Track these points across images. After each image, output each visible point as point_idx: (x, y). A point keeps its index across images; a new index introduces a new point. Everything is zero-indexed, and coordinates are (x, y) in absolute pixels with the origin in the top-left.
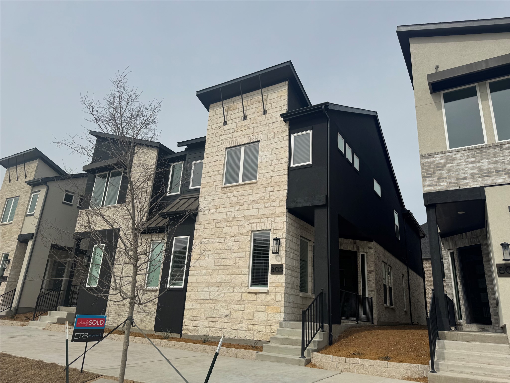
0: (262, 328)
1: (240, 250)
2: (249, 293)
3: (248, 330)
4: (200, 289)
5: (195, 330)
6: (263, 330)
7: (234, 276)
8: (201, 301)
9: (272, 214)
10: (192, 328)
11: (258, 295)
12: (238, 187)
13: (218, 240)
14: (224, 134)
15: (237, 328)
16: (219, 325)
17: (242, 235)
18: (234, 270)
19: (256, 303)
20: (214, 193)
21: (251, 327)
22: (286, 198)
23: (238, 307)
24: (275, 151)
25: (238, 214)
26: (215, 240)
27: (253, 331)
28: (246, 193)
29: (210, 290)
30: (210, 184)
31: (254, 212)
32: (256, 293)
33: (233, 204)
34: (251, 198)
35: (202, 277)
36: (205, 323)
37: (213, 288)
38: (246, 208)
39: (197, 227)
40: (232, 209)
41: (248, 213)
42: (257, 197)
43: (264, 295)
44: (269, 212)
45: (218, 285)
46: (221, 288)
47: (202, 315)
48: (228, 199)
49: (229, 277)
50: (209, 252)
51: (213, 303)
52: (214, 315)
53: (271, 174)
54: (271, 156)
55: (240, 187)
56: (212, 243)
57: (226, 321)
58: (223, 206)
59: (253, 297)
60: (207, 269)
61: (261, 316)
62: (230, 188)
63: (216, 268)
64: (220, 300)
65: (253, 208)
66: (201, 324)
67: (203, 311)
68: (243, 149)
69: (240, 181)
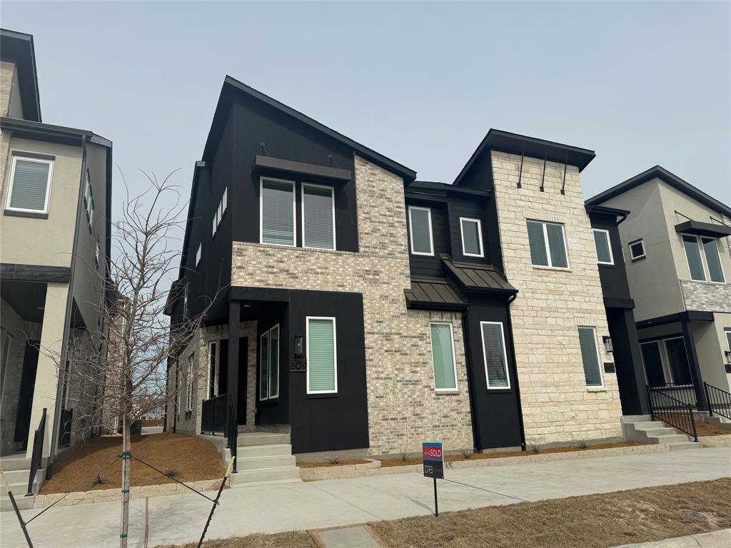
0: (607, 426)
1: (571, 346)
2: (589, 392)
3: (596, 429)
4: (537, 390)
5: (541, 438)
6: (609, 427)
7: (571, 375)
8: (541, 404)
9: (593, 310)
10: (537, 436)
11: (598, 394)
12: (552, 272)
13: (543, 332)
14: (520, 200)
15: (585, 429)
16: (568, 429)
17: (569, 329)
18: (570, 368)
19: (597, 402)
20: (524, 272)
21: (598, 426)
22: (602, 296)
23: (582, 407)
24: (582, 242)
25: (560, 304)
26: (540, 332)
27: (600, 429)
28: (564, 281)
29: (549, 391)
30: (516, 259)
31: (576, 305)
32: (596, 392)
33: (551, 292)
34: (571, 288)
35: (535, 375)
36: (553, 429)
37: (552, 388)
38: (566, 299)
39: (512, 312)
40: (551, 297)
41: (571, 305)
42: (575, 288)
43: (604, 393)
44: (590, 308)
45: (556, 385)
46: (560, 388)
47: (546, 420)
48: (544, 284)
49: (567, 376)
50: (537, 346)
51: (555, 406)
52: (559, 419)
53: (584, 266)
54: (580, 246)
55: (554, 272)
56: (538, 335)
57: (573, 423)
58: (539, 291)
59: (593, 396)
60: (538, 366)
61: (604, 414)
62: (544, 271)
63: (549, 365)
64: (562, 402)
65: (573, 301)
66: (546, 430)
67: (546, 415)
68: (544, 226)
69: (550, 266)
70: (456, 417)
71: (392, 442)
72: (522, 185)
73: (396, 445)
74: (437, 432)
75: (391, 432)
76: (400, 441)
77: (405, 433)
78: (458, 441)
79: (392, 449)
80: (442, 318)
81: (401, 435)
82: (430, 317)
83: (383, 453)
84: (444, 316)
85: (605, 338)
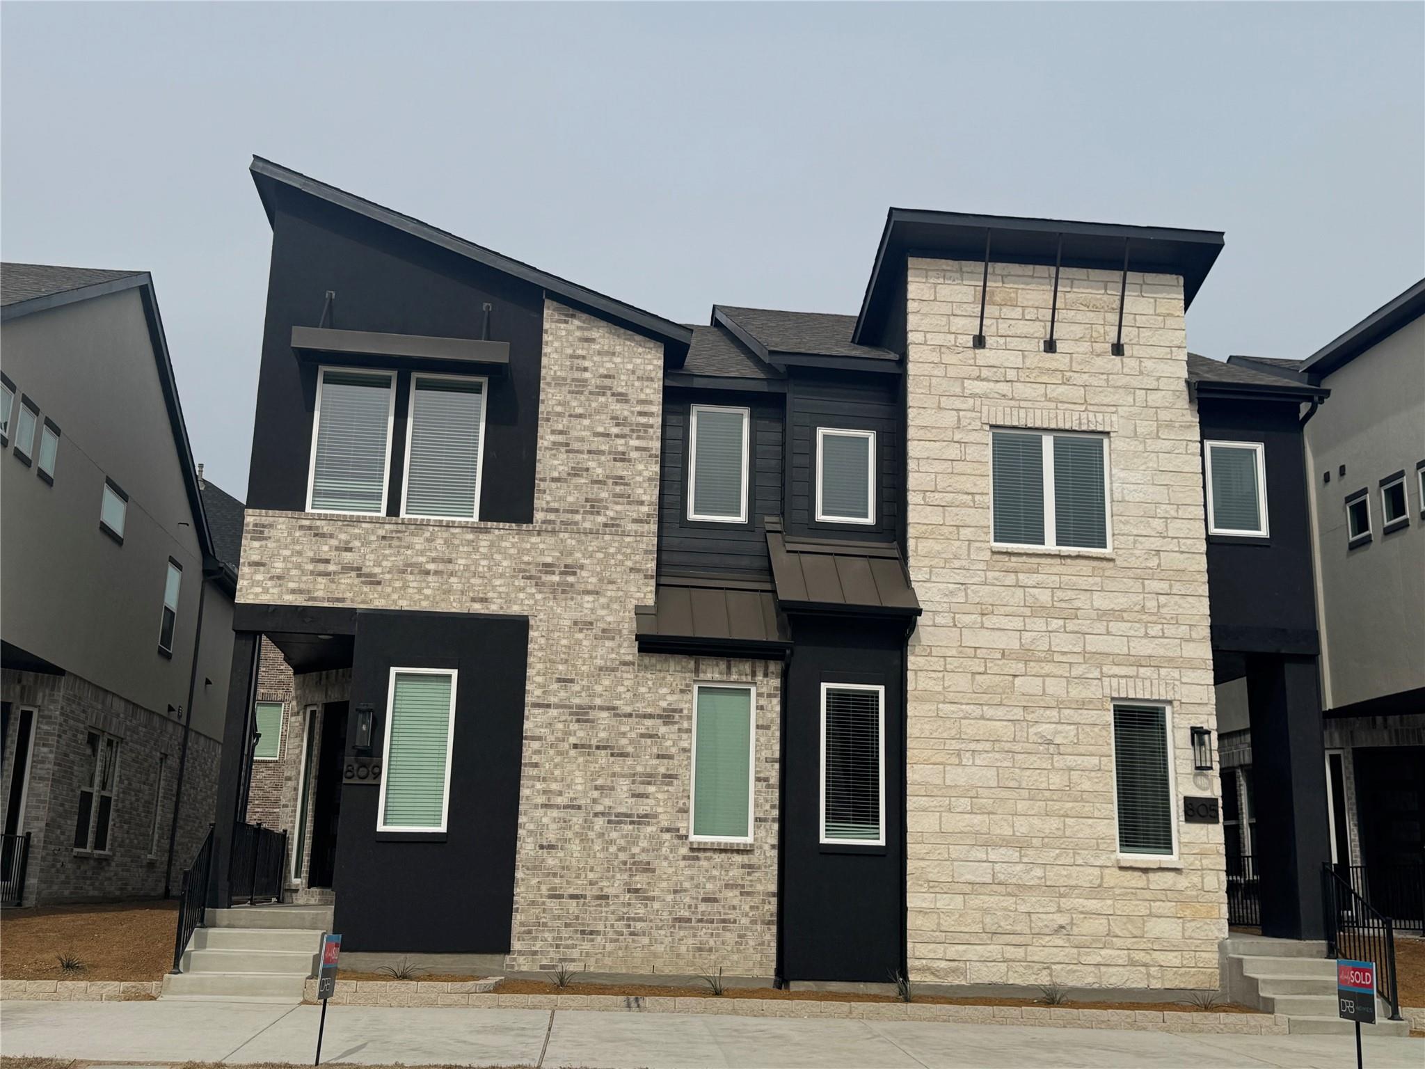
0: (1172, 959)
1: (1082, 749)
2: (1122, 868)
3: (1132, 963)
4: (955, 852)
5: (954, 971)
6: (1177, 962)
7: (1069, 821)
8: (967, 889)
9: (1171, 660)
10: (943, 964)
11: (1151, 875)
12: (1049, 561)
13: (1000, 712)
14: (979, 378)
15: (1099, 959)
16: (1038, 954)
17: (1082, 705)
18: (1070, 805)
19: (1148, 895)
20: (964, 563)
21: (1139, 956)
22: (1208, 622)
23: (1093, 904)
24: (1164, 479)
25: (1062, 642)
26: (989, 712)
27: (1145, 965)
28: (1082, 583)
29: (992, 857)
30: (945, 530)
31: (1117, 646)
32: (1145, 870)
33: (1038, 610)
34: (1100, 601)
35: (959, 817)
36: (993, 950)
37: (1003, 850)
38: (1085, 629)
39: (913, 661)
40: (1040, 624)
41: (1096, 643)
42: (1121, 601)
43: (1172, 874)
44: (1161, 652)
45: (1021, 844)
46: (1031, 852)
47: (978, 928)
48: (1019, 592)
49: (1054, 823)
50: (973, 746)
51: (1009, 894)
52: (1018, 928)
53: (1157, 543)
54: (1152, 489)
55: (1058, 561)
56: (982, 718)
57: (1060, 942)
58: (1002, 610)
59: (1137, 880)
60: (973, 793)
61: (1165, 929)
62: (1024, 558)
63: (1004, 794)
64: (1031, 887)
65: (1108, 633)
66: (974, 952)
67: (978, 915)
68: (1048, 443)
69: (1050, 543)
70: (736, 902)
71: (567, 947)
72: (989, 341)
73: (575, 954)
74: (682, 933)
75: (567, 925)
76: (586, 946)
77: (601, 927)
78: (735, 957)
79: (564, 960)
80: (729, 672)
81: (591, 933)
82: (697, 671)
83: (542, 967)
84: (734, 670)
85: (1198, 734)
